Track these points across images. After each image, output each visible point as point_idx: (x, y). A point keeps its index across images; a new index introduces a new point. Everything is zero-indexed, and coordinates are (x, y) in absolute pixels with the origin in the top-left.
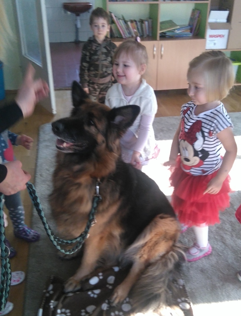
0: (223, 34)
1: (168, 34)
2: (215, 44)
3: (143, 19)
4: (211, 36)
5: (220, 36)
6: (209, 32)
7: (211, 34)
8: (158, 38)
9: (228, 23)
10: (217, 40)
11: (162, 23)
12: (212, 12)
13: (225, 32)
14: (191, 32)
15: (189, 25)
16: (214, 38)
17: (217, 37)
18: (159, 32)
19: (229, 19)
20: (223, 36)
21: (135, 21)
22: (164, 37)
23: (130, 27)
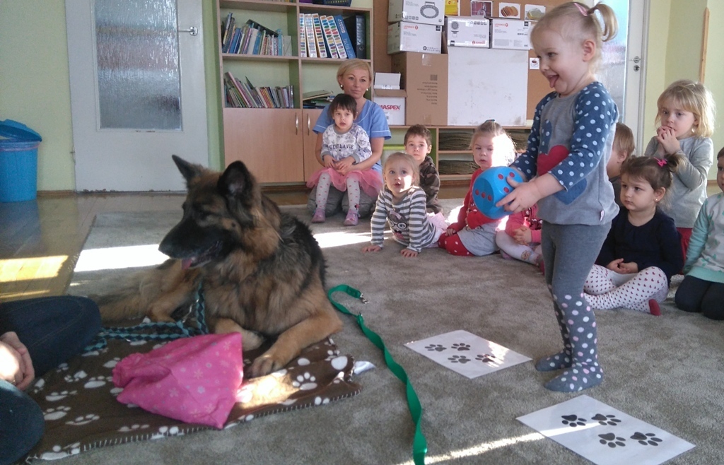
0: (398, 105)
3: (280, 86)
5: (394, 107)
8: (302, 106)
9: (402, 90)
12: (378, 75)
13: (400, 102)
17: (390, 108)
18: (302, 100)
19: (403, 84)
20: (398, 108)
23: (260, 93)
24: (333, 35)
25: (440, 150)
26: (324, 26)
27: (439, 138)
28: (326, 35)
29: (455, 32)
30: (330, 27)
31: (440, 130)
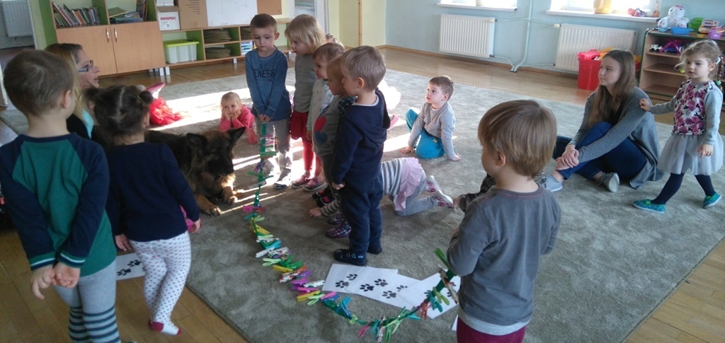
0: (174, 16)
1: (117, 19)
2: (168, 25)
3: (87, 7)
4: (162, 19)
5: (171, 18)
6: (160, 15)
7: (162, 17)
8: (109, 23)
9: (176, 7)
10: (169, 22)
11: (109, 10)
13: (175, 14)
14: (141, 17)
15: (137, 11)
16: (165, 20)
17: (169, 19)
18: (109, 17)
19: (176, 2)
20: (174, 18)
21: (80, 10)
22: (113, 21)
23: (75, 15)
25: (205, 43)
27: (204, 35)
31: (204, 30)
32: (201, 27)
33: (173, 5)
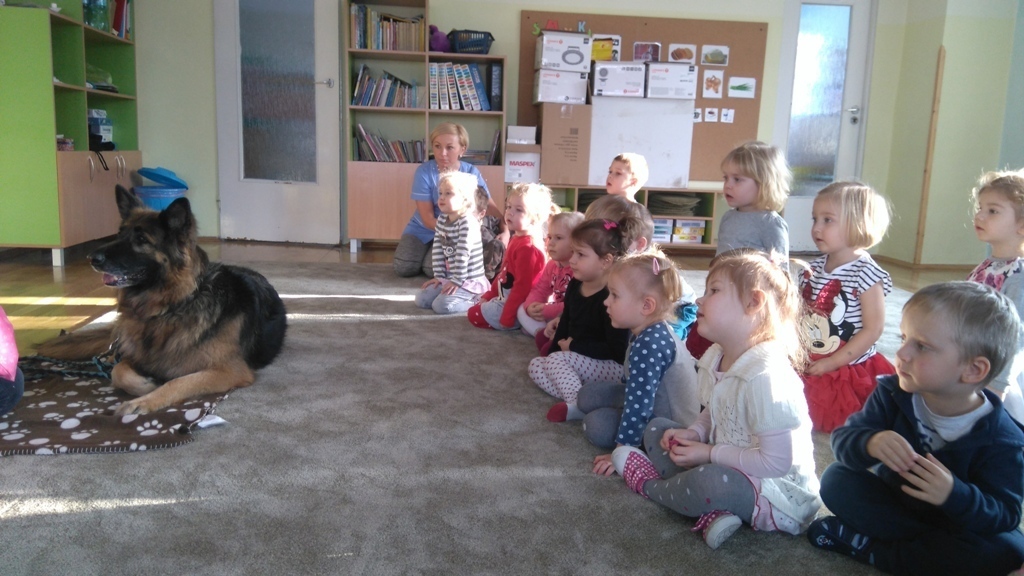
0: (532, 160)
2: (520, 175)
4: (511, 163)
5: (527, 164)
6: (508, 158)
7: (512, 160)
9: (538, 146)
10: (523, 170)
12: (510, 128)
13: (535, 158)
14: (488, 157)
16: (517, 167)
17: (523, 165)
19: (538, 139)
20: (532, 164)
23: (391, 147)
24: (466, 85)
26: (457, 76)
28: (459, 85)
29: (603, 80)
30: (464, 76)
31: (579, 190)
32: (574, 181)
33: (534, 142)
